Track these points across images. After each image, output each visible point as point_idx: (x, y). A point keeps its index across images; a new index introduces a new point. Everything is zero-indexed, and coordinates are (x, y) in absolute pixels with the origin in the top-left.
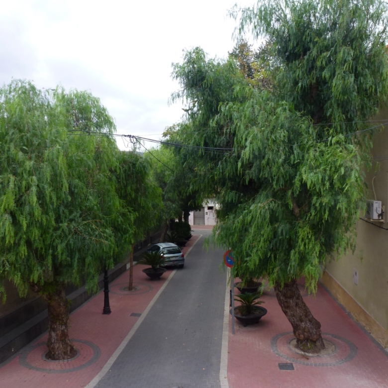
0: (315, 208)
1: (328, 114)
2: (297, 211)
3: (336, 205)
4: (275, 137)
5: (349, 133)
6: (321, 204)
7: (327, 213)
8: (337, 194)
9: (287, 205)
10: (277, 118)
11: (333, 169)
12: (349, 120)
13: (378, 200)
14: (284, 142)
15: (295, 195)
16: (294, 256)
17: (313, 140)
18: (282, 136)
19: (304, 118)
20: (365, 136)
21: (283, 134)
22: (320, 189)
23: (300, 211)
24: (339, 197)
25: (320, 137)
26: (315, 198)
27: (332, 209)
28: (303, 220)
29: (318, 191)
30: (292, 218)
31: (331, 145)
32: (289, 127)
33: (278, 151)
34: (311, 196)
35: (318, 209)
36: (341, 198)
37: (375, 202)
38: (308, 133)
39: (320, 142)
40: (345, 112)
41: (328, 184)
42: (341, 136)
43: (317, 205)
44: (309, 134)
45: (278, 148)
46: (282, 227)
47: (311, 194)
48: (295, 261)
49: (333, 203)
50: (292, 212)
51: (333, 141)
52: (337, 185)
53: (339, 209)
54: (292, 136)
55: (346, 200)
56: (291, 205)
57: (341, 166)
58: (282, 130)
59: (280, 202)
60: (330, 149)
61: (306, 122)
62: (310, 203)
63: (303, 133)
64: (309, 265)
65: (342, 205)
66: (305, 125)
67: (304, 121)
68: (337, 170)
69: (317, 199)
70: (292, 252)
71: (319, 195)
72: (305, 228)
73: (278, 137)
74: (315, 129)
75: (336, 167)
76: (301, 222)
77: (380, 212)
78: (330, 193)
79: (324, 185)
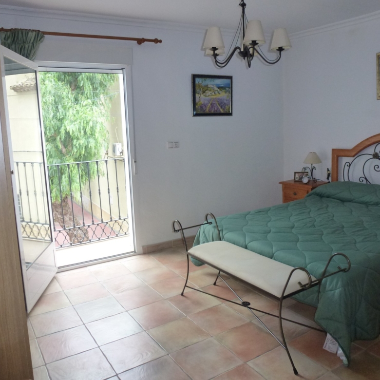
0: (76, 147)
1: (81, 85)
2: (64, 150)
3: (88, 144)
4: (46, 100)
5: (95, 98)
6: (79, 144)
7: (84, 150)
8: (88, 138)
9: (57, 147)
10: (46, 87)
11: (85, 122)
12: (95, 89)
13: (120, 142)
14: (52, 104)
15: (62, 140)
16: (65, 179)
17: (72, 103)
18: (50, 100)
19: (64, 87)
20: (106, 100)
21: (51, 98)
22: (78, 135)
23: (66, 150)
24: (90, 140)
25: (76, 100)
26: (75, 141)
27: (86, 147)
28: (69, 155)
29: (76, 136)
30: (61, 155)
31: (83, 106)
32: (55, 93)
33: (49, 110)
34: (72, 140)
35: (78, 148)
36: (91, 140)
37: (117, 144)
38: (67, 97)
39: (77, 104)
40: (92, 84)
41: (82, 132)
42: (89, 101)
43: (77, 145)
44: (69, 98)
45: (48, 108)
46: (56, 162)
47: (72, 138)
48: (66, 182)
49: (87, 144)
50: (61, 152)
51: (84, 105)
52: (89, 132)
53: (91, 147)
54: (57, 99)
55: (94, 141)
56: (60, 146)
57: (90, 120)
58: (50, 96)
59: (53, 145)
60: (82, 109)
61: (66, 90)
62: (72, 144)
63: (65, 98)
64: (75, 183)
65: (92, 143)
66: (66, 92)
67: (65, 89)
68: (87, 123)
69: (77, 141)
70: (63, 176)
71: (78, 139)
72: (70, 161)
73: (47, 100)
74: (72, 94)
75: (87, 121)
76: (68, 157)
77: (121, 151)
78: (85, 137)
79: (80, 132)
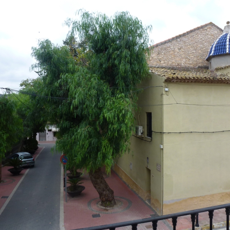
0: (111, 131)
1: (117, 82)
2: (101, 132)
3: (120, 129)
4: (90, 93)
5: (127, 92)
6: (113, 128)
7: (116, 132)
8: (121, 123)
9: (96, 129)
10: (92, 83)
11: (119, 111)
12: (127, 86)
13: (141, 126)
14: (95, 96)
15: (100, 124)
16: (100, 155)
17: (110, 95)
18: (94, 93)
19: (105, 84)
20: (134, 94)
21: (94, 92)
22: (112, 121)
23: (103, 132)
24: (122, 125)
25: (113, 94)
26: (110, 125)
27: (119, 131)
28: (105, 136)
29: (111, 121)
30: (98, 135)
31: (118, 98)
32: (97, 88)
33: (92, 101)
34: (108, 124)
35: (112, 131)
36: (123, 125)
37: (139, 127)
38: (107, 91)
39: (113, 97)
40: (125, 82)
41: (116, 118)
42: (123, 94)
43: (112, 129)
45: (92, 99)
46: (94, 140)
47: (108, 123)
48: (100, 158)
49: (119, 128)
50: (99, 133)
51: (119, 97)
52: (121, 119)
53: (122, 131)
54: (99, 93)
55: (125, 126)
56: (99, 129)
57: (123, 109)
58: (94, 90)
59: (93, 128)
60: (117, 101)
61: (106, 86)
62: (108, 128)
63: (105, 92)
64: (107, 159)
65: (123, 129)
66: (105, 87)
68: (121, 111)
69: (111, 126)
70: (99, 153)
71: (112, 124)
72: (105, 141)
73: (92, 93)
74: (110, 89)
75: (120, 110)
76: (103, 137)
77: (142, 132)
78: (118, 123)
79: (115, 119)
